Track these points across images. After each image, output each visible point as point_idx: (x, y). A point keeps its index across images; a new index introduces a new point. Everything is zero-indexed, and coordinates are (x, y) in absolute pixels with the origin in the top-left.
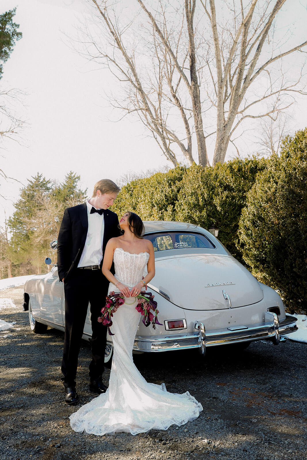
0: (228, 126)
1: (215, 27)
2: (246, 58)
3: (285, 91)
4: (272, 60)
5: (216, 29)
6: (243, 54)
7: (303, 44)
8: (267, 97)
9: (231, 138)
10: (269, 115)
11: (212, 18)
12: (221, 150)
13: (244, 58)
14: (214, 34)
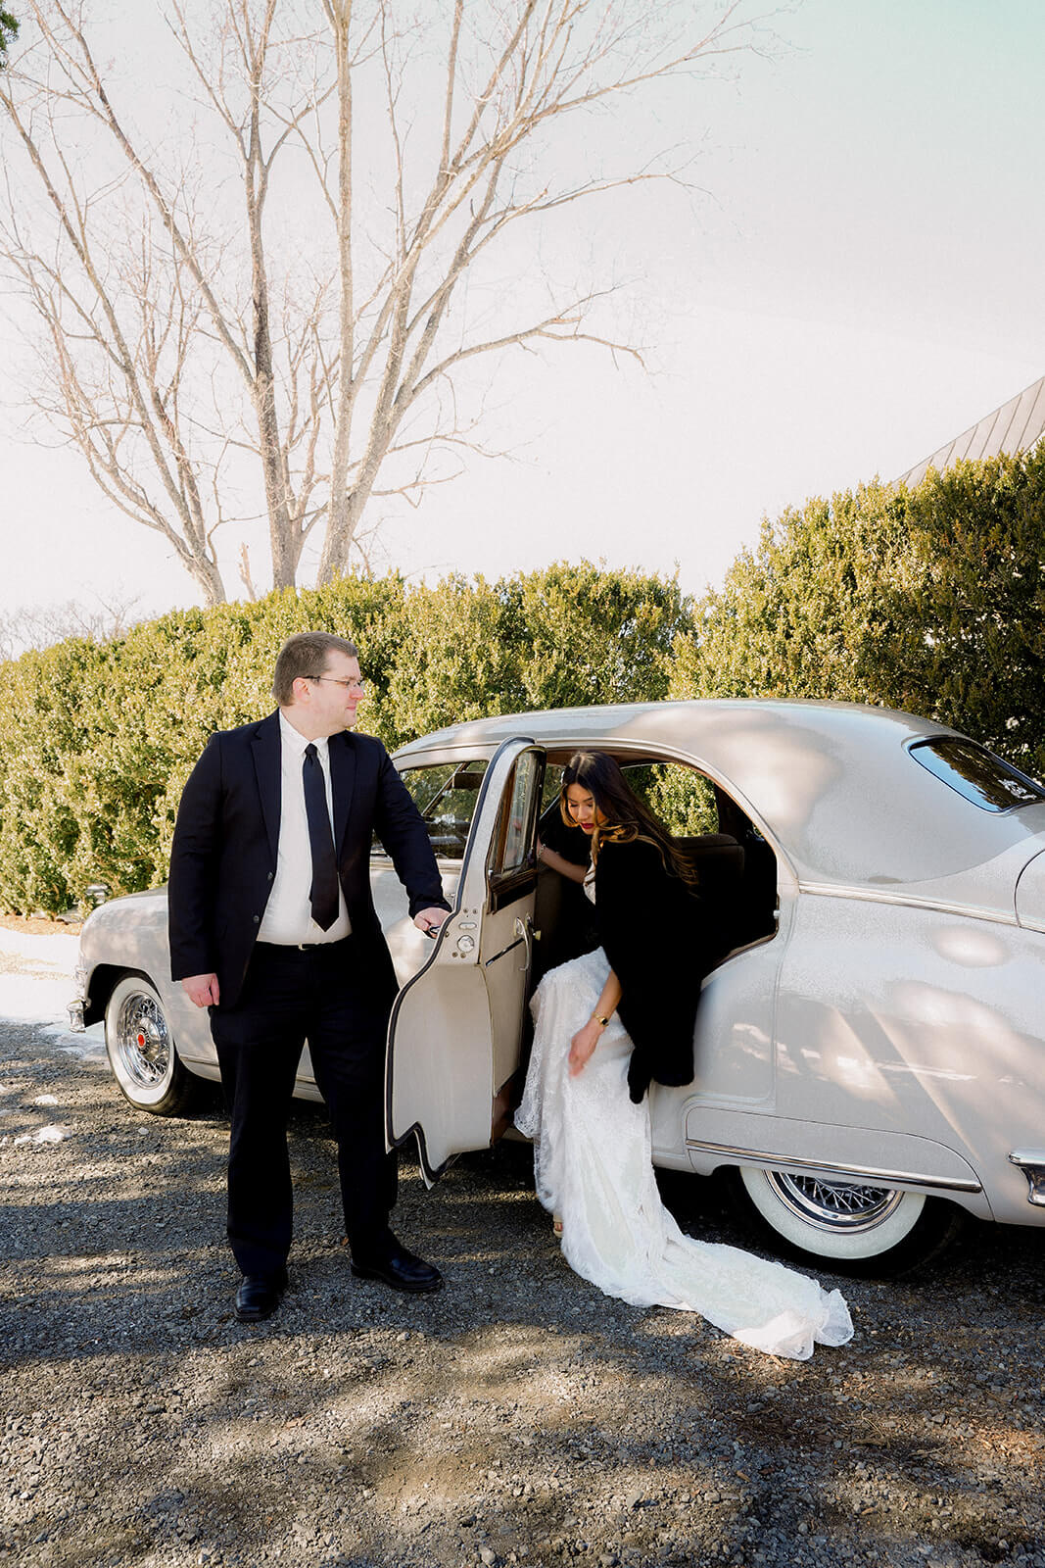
0: (359, 497)
1: (347, 242)
2: (408, 336)
3: (444, 441)
4: (461, 353)
5: (349, 246)
6: (402, 325)
7: (530, 331)
8: (401, 448)
9: (356, 533)
10: (404, 494)
11: (340, 216)
12: (340, 557)
13: (404, 334)
14: (343, 257)
